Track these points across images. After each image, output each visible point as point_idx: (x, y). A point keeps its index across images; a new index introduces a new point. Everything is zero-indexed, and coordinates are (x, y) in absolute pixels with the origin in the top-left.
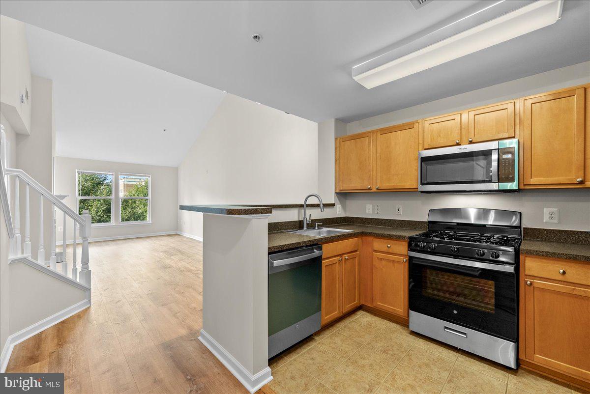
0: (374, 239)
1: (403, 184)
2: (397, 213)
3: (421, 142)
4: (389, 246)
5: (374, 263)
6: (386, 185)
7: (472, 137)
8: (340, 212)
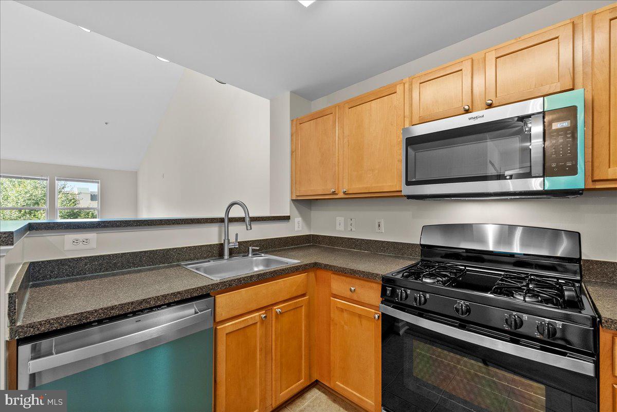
0: (333, 276)
1: (380, 185)
2: (377, 230)
3: (407, 113)
4: (353, 289)
5: (332, 315)
6: (357, 187)
7: (493, 98)
8: (300, 229)
